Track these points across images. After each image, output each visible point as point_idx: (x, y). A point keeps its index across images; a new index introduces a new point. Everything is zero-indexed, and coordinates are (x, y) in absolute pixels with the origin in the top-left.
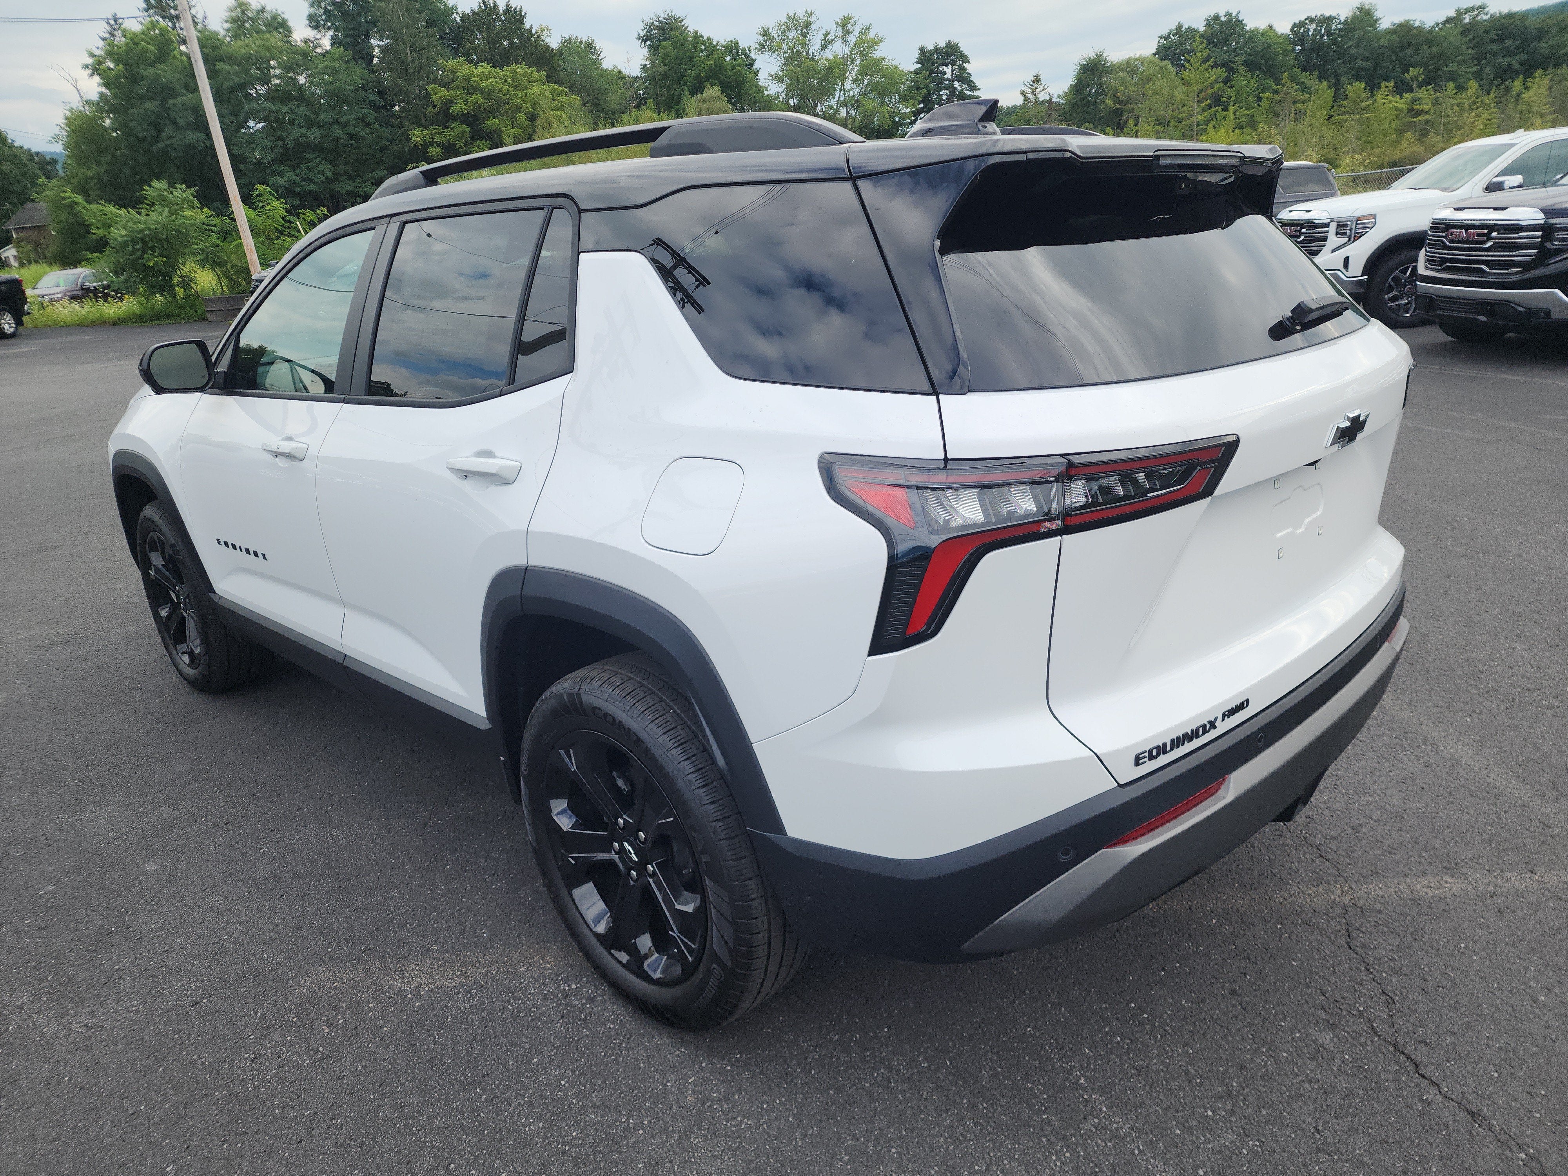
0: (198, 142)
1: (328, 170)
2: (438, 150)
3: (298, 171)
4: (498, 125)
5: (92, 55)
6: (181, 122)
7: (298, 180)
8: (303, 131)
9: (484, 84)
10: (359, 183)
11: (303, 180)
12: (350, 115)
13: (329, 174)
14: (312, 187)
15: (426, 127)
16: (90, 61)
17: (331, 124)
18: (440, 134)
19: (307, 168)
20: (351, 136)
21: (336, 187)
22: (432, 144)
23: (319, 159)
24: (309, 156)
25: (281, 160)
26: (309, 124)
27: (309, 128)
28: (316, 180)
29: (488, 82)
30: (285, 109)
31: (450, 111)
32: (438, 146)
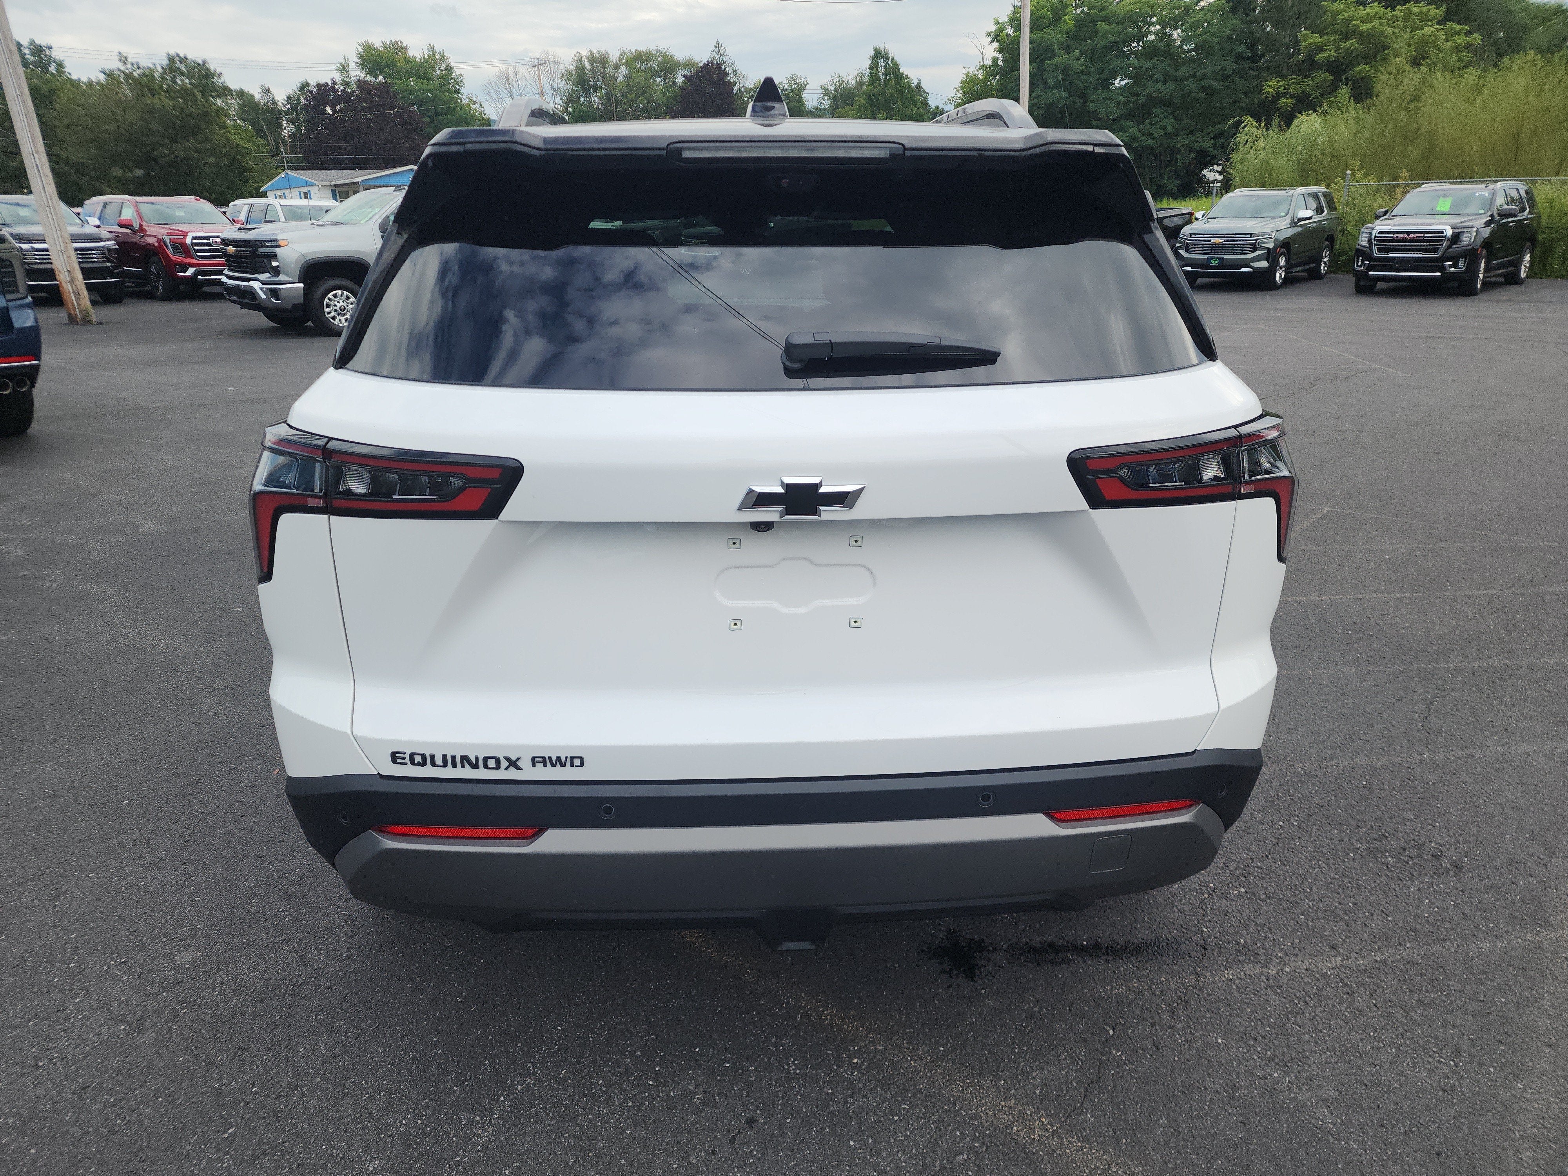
0: (1059, 100)
1: (1170, 123)
2: (1290, 101)
3: (1141, 126)
4: (1368, 71)
5: (997, 23)
6: (1051, 82)
7: (1138, 135)
8: (1158, 86)
9: (1364, 28)
10: (1198, 137)
11: (1144, 135)
12: (1209, 67)
13: (1170, 129)
14: (1151, 142)
15: (1284, 77)
16: (993, 28)
17: (1187, 78)
18: (1297, 84)
19: (1151, 123)
20: (1204, 89)
21: (1173, 143)
22: (1284, 95)
23: (1165, 114)
24: (1157, 111)
25: (1127, 117)
26: (1167, 78)
27: (1165, 83)
28: (1155, 135)
29: (1369, 26)
30: (1148, 64)
31: (1316, 59)
32: (1292, 96)
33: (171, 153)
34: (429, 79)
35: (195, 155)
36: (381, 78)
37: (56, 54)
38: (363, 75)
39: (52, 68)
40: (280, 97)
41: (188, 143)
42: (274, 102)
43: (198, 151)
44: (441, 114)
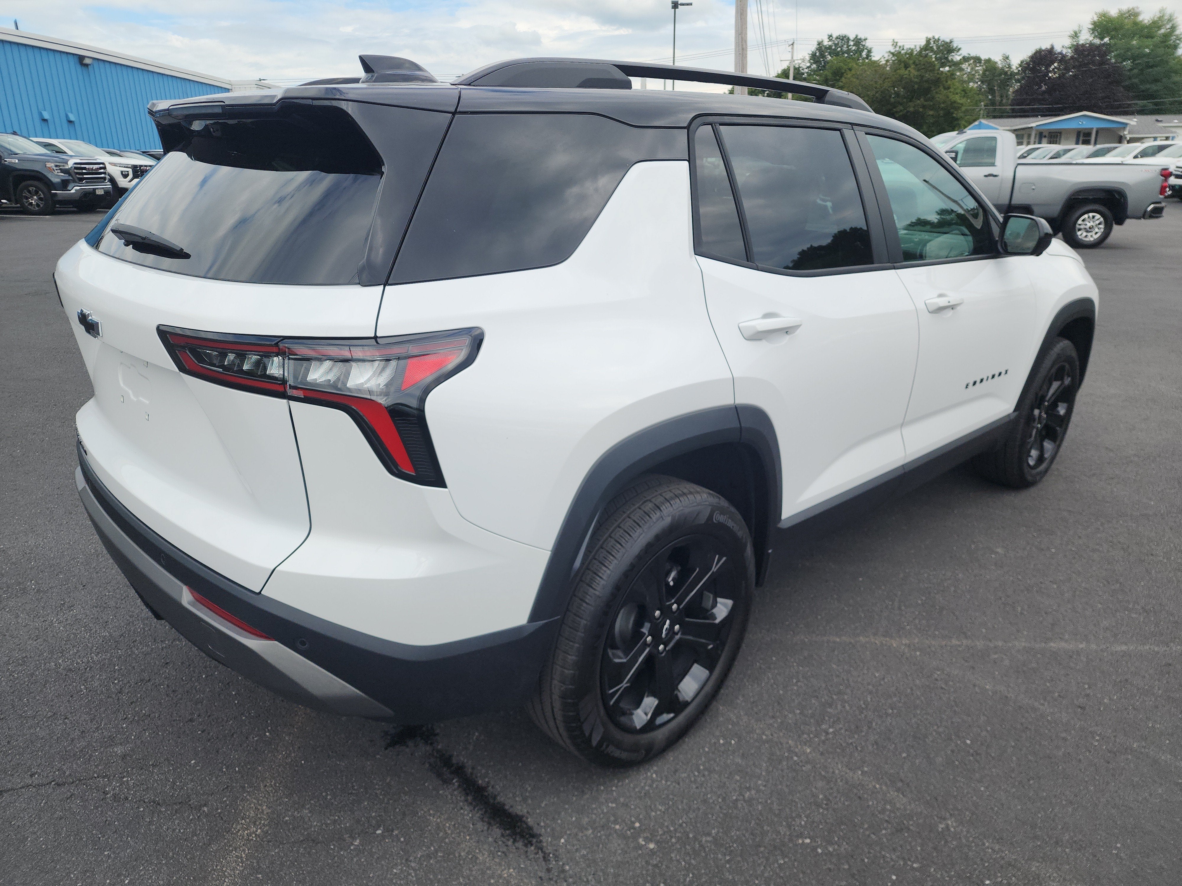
33: (905, 109)
34: (1152, 38)
35: (921, 110)
36: (1106, 40)
37: (868, 44)
38: (1091, 39)
39: (864, 54)
40: (1015, 63)
41: (919, 102)
42: (1010, 67)
43: (924, 107)
44: (1152, 67)
